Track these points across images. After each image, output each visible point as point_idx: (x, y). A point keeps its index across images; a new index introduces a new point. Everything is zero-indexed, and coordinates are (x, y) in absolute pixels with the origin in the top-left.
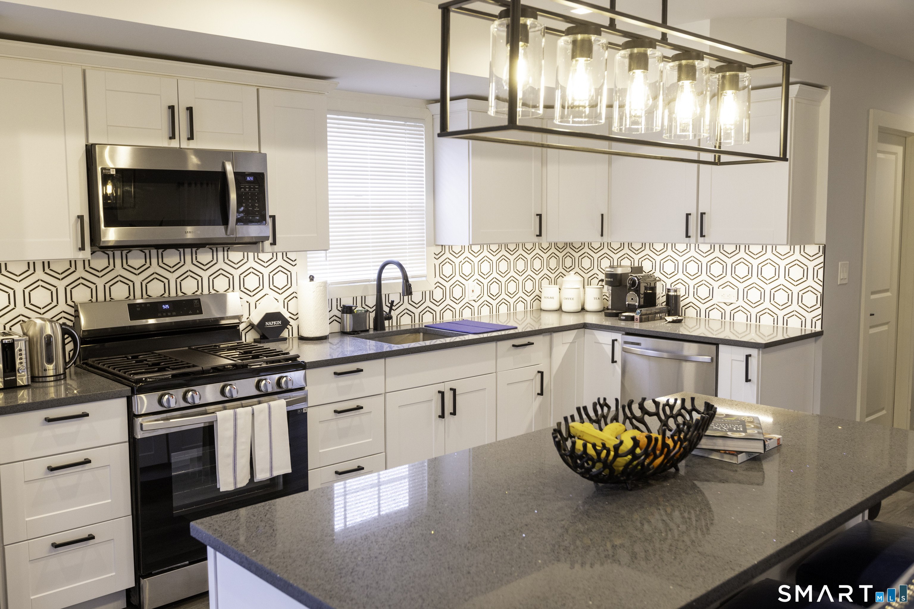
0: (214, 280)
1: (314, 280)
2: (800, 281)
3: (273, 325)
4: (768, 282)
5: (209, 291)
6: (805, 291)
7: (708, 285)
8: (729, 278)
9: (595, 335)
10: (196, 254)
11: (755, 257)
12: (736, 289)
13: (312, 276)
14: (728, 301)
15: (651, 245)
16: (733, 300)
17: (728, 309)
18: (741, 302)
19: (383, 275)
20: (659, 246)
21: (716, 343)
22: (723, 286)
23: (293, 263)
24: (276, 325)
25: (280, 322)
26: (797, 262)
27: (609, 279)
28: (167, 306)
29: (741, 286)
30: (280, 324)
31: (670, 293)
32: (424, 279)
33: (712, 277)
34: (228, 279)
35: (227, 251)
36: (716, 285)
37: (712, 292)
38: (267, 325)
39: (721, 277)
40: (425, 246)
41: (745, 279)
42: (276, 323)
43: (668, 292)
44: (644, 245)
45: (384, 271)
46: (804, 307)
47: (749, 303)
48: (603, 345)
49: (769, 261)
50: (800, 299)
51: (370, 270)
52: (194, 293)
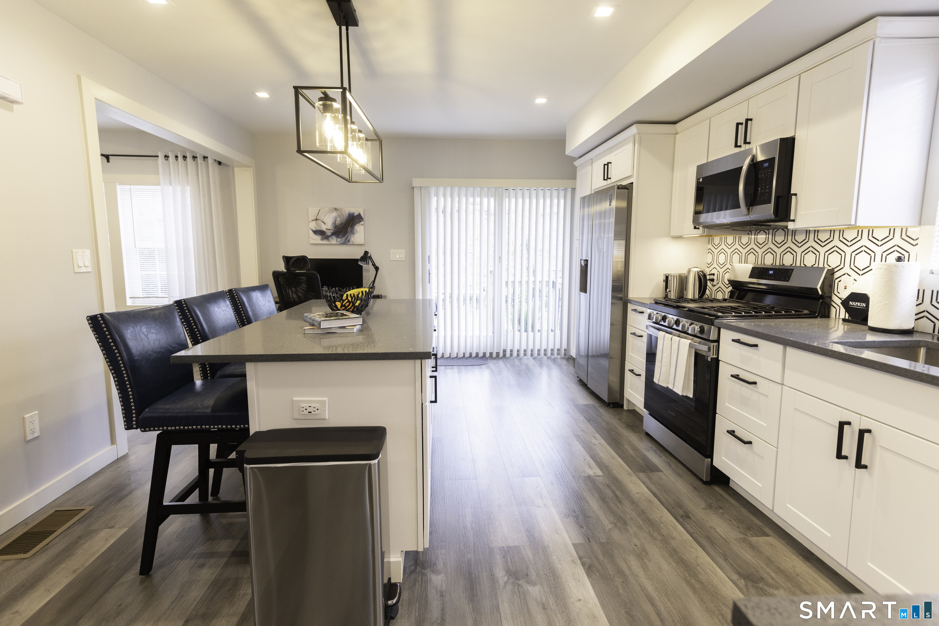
3: (857, 306)
5: (824, 265)
10: (818, 233)
24: (859, 306)
25: (864, 304)
28: (772, 272)
30: (864, 307)
34: (841, 256)
38: (851, 305)
42: (860, 304)
52: (812, 266)
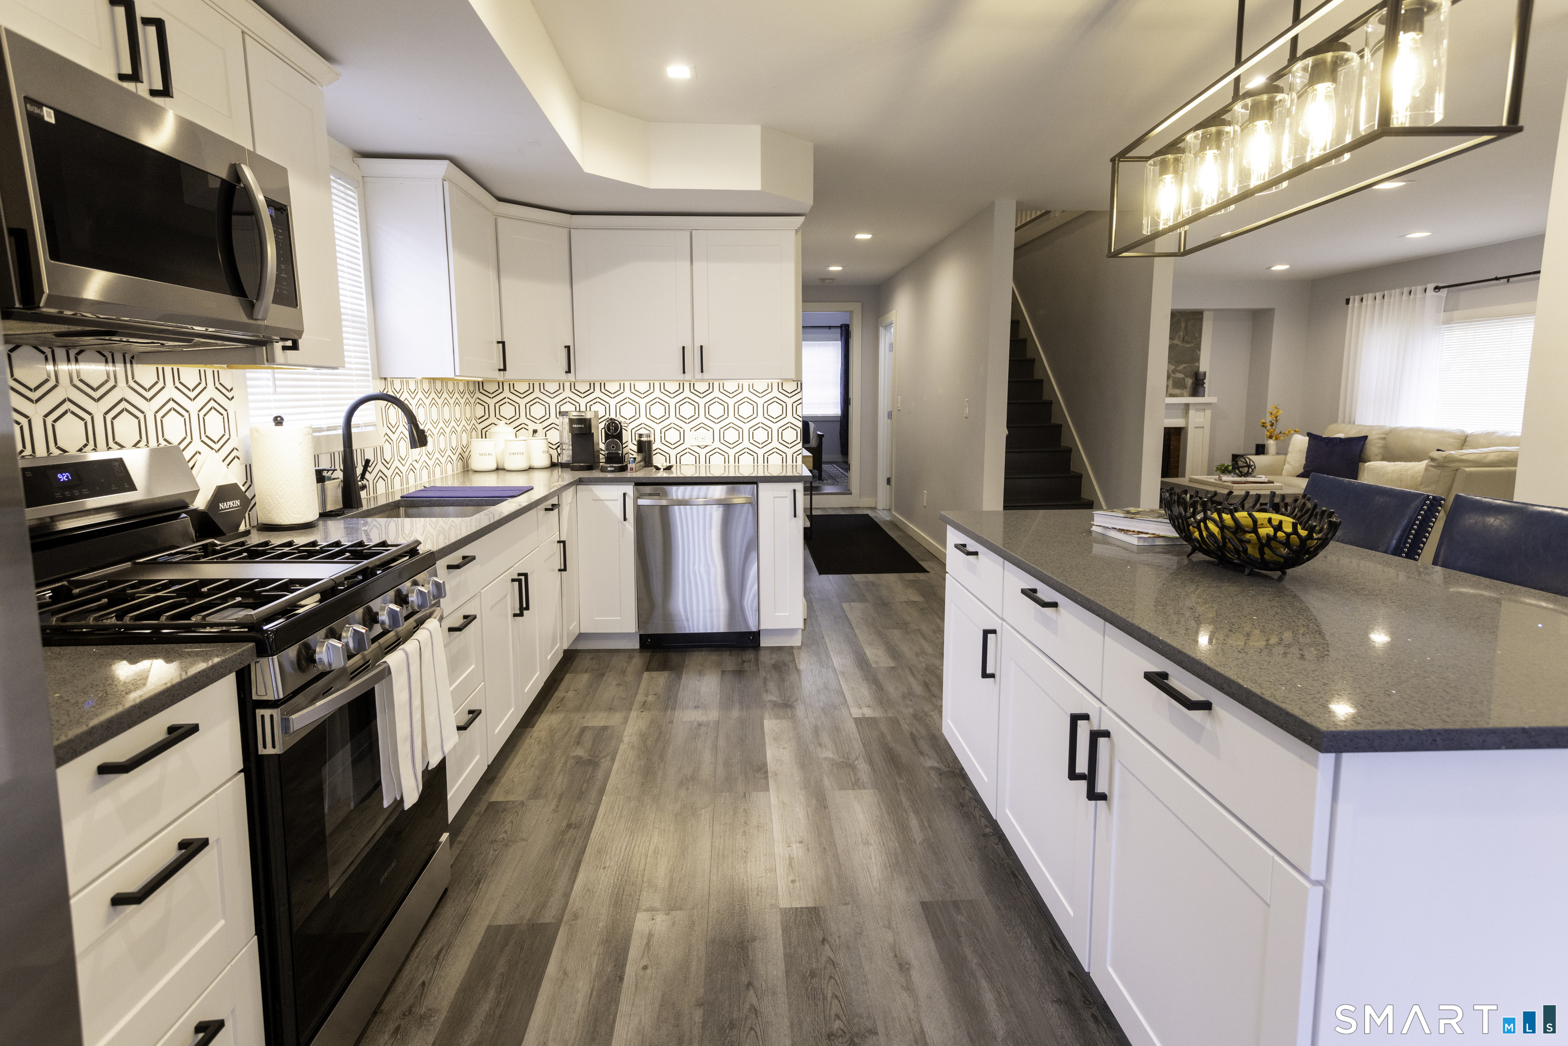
0: (115, 421)
1: (284, 423)
2: (779, 418)
3: (230, 508)
4: (746, 421)
6: (785, 427)
7: (677, 428)
8: (702, 419)
9: (592, 491)
11: (731, 396)
12: (711, 430)
13: (280, 417)
14: (702, 444)
15: (603, 385)
16: (708, 441)
17: (702, 452)
18: (717, 444)
19: (355, 420)
20: (612, 387)
21: (753, 481)
22: (697, 428)
23: (230, 395)
24: (233, 508)
25: (238, 502)
26: (775, 399)
27: (580, 426)
28: (66, 475)
29: (716, 427)
30: (238, 506)
31: (642, 439)
32: (371, 429)
33: (682, 419)
35: (131, 363)
36: (687, 427)
37: (683, 436)
38: (222, 510)
39: (692, 419)
40: (370, 378)
41: (721, 419)
42: (233, 503)
43: (640, 437)
44: (592, 385)
45: (356, 413)
46: (785, 443)
47: (727, 444)
48: (606, 502)
49: (746, 399)
50: (780, 435)
51: (320, 412)
